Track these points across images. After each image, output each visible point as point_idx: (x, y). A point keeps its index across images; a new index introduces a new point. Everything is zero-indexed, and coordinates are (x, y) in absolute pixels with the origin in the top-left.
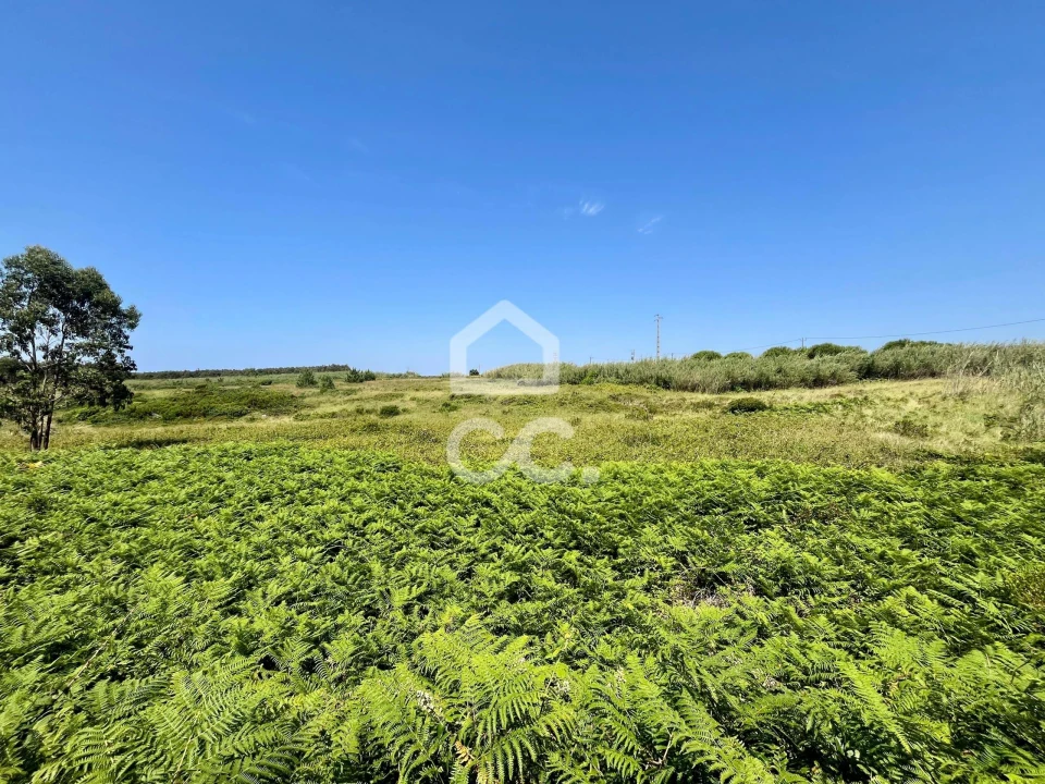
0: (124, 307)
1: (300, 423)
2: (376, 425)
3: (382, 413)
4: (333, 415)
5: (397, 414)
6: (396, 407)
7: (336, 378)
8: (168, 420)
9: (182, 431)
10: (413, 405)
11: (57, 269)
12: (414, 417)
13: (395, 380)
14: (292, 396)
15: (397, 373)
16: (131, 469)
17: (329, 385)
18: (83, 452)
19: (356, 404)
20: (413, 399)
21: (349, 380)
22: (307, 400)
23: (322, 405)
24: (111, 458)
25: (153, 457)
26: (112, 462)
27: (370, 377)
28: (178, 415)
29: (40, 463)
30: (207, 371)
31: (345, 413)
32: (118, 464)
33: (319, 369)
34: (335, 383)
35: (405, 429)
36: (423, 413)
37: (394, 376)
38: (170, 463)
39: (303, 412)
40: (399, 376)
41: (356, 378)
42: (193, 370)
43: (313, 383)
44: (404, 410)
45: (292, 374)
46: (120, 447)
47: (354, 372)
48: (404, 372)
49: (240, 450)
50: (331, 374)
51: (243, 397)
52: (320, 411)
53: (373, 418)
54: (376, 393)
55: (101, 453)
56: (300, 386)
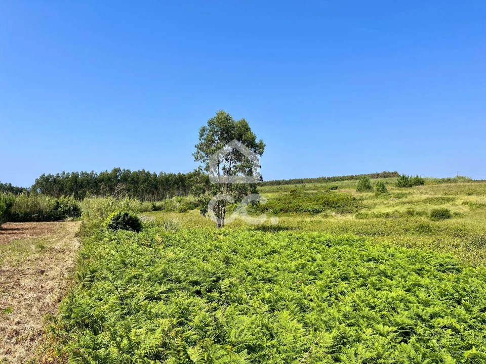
0: (257, 141)
1: (361, 221)
2: (428, 227)
3: (432, 216)
4: (387, 215)
5: (449, 217)
6: (447, 211)
7: (387, 183)
8: (276, 213)
9: (284, 222)
10: (466, 209)
11: (228, 123)
12: (467, 221)
13: (444, 185)
14: (354, 199)
15: (446, 177)
16: (262, 244)
17: (382, 189)
18: (240, 231)
19: (407, 206)
20: (465, 203)
21: (399, 185)
22: (365, 202)
23: (377, 206)
24: (252, 236)
25: (273, 238)
26: (253, 239)
27: (419, 182)
28: (281, 210)
29: (222, 236)
30: (295, 180)
31: (397, 214)
32: (256, 240)
33: (373, 176)
34: (388, 187)
35: (458, 232)
36: (478, 217)
37: (443, 181)
38: (282, 243)
39: (363, 211)
40: (449, 180)
41: (405, 183)
42: (287, 179)
43: (369, 188)
44: (456, 214)
45: (352, 181)
46: (255, 229)
47: (404, 178)
48: (452, 177)
49: (323, 239)
50: (384, 180)
51: (320, 199)
52: (375, 211)
53: (424, 219)
54: (426, 196)
55: (247, 232)
56: (359, 190)
